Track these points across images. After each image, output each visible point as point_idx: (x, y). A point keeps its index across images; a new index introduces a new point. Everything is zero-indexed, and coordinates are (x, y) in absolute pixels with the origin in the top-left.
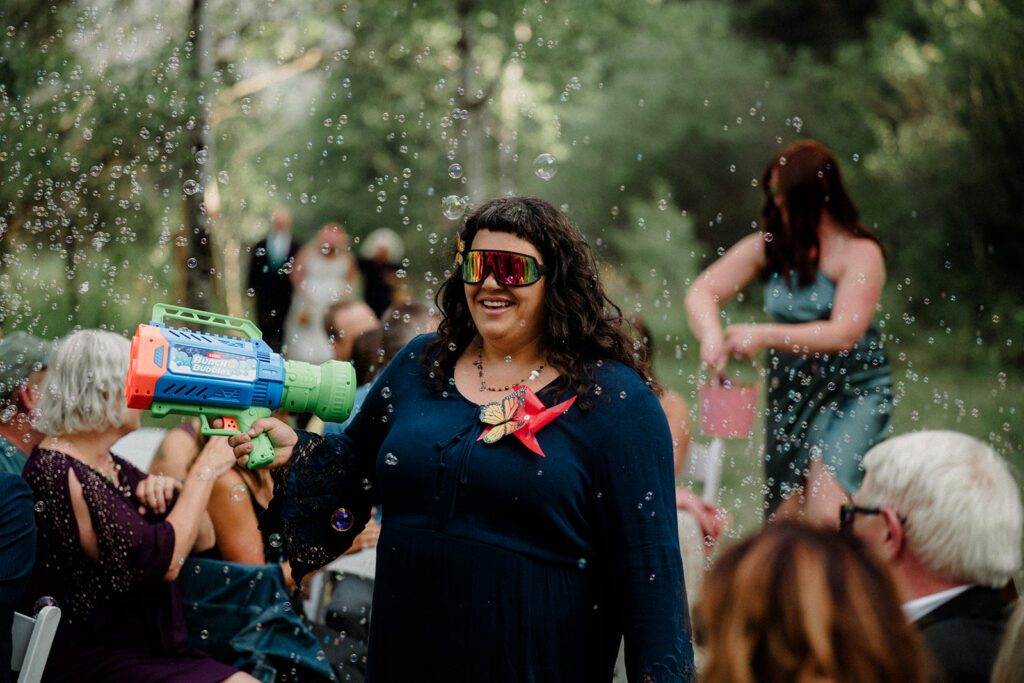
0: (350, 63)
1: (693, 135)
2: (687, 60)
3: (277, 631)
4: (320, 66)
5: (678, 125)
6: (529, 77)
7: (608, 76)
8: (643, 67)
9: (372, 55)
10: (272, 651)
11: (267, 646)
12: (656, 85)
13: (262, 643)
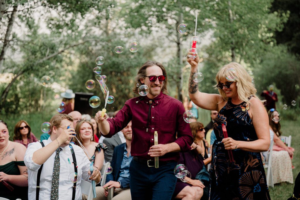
0: (209, 60)
1: (280, 73)
2: (279, 57)
3: (203, 175)
4: (203, 61)
5: (277, 71)
6: (246, 62)
7: (262, 61)
8: (269, 59)
9: (213, 59)
10: (203, 179)
11: (201, 178)
12: (272, 63)
13: (201, 177)
